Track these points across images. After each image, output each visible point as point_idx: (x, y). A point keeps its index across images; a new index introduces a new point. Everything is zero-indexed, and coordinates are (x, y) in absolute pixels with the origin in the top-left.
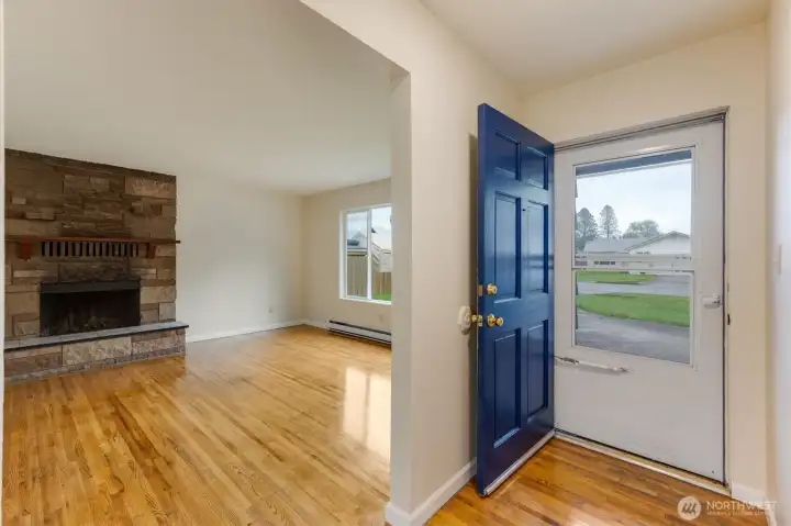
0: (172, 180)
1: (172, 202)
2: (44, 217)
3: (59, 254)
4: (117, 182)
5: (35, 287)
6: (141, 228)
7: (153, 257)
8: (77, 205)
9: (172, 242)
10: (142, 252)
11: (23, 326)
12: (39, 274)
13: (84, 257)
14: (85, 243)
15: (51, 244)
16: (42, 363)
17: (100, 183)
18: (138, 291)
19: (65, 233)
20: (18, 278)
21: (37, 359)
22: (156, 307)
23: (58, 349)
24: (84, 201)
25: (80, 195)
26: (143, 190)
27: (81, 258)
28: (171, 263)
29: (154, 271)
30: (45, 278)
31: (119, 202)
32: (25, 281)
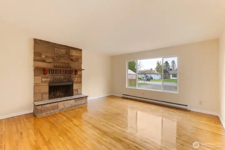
0: (81, 50)
1: (81, 57)
2: (51, 62)
3: (53, 74)
4: (68, 51)
5: (47, 84)
6: (74, 65)
7: (77, 75)
8: (58, 58)
9: (81, 70)
10: (74, 73)
11: (44, 96)
12: (49, 79)
13: (60, 74)
14: (60, 70)
15: (51, 70)
16: (53, 108)
17: (63, 51)
18: (73, 85)
19: (55, 67)
20: (43, 81)
21: (52, 107)
22: (77, 90)
23: (56, 104)
24: (60, 57)
25: (59, 55)
26: (74, 53)
27: (59, 75)
28: (81, 76)
29: (77, 79)
30: (50, 81)
31: (68, 57)
32: (45, 82)
